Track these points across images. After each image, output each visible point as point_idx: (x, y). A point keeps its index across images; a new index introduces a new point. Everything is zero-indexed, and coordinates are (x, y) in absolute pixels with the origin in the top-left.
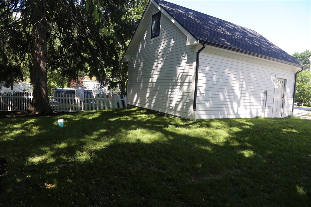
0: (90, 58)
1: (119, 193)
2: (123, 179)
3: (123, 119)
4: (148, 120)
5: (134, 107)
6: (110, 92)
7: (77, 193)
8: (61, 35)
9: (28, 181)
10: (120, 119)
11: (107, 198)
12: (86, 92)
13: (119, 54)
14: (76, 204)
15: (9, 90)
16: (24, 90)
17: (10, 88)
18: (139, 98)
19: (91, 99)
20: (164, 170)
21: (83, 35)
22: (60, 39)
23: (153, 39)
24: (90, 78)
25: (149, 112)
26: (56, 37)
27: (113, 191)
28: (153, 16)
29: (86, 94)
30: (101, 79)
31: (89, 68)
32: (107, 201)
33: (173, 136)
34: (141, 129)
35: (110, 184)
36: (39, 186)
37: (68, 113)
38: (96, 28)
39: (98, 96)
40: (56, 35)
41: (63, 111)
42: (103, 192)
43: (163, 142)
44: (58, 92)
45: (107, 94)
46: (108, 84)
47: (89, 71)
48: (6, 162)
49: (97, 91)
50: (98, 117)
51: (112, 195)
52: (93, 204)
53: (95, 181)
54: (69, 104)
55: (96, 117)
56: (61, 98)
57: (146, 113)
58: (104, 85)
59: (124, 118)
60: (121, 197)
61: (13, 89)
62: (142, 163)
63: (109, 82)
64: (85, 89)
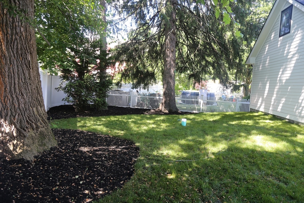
0: (214, 62)
1: (230, 197)
2: (236, 184)
3: (243, 123)
4: (272, 127)
5: (258, 111)
6: (233, 95)
7: (191, 187)
8: (188, 42)
9: (153, 168)
10: (240, 122)
11: (218, 198)
12: (209, 95)
13: (244, 56)
14: (189, 197)
15: (145, 91)
16: (156, 92)
17: (146, 90)
18: (264, 102)
19: (213, 101)
20: (286, 184)
21: (208, 41)
22: (187, 46)
23: (281, 38)
24: (213, 81)
25: (274, 118)
26: (184, 44)
27: (225, 193)
28: (282, 12)
29: (209, 96)
30: (224, 82)
31: (212, 71)
32: (218, 201)
33: (301, 148)
34: (263, 135)
35: (223, 186)
36: (160, 174)
37: (191, 113)
38: (220, 32)
39: (220, 98)
40: (184, 43)
41: (187, 111)
42: (215, 192)
43: (287, 153)
44: (184, 94)
45: (229, 97)
46: (230, 87)
47: (212, 74)
48: (139, 149)
49: (220, 94)
50: (218, 120)
51: (224, 197)
52: (203, 201)
53: (209, 180)
54: (193, 105)
55: (216, 119)
56: (185, 99)
57: (270, 119)
58: (227, 88)
59: (245, 123)
60: (232, 201)
61: (149, 90)
62: (260, 172)
63: (232, 85)
64: (208, 92)
